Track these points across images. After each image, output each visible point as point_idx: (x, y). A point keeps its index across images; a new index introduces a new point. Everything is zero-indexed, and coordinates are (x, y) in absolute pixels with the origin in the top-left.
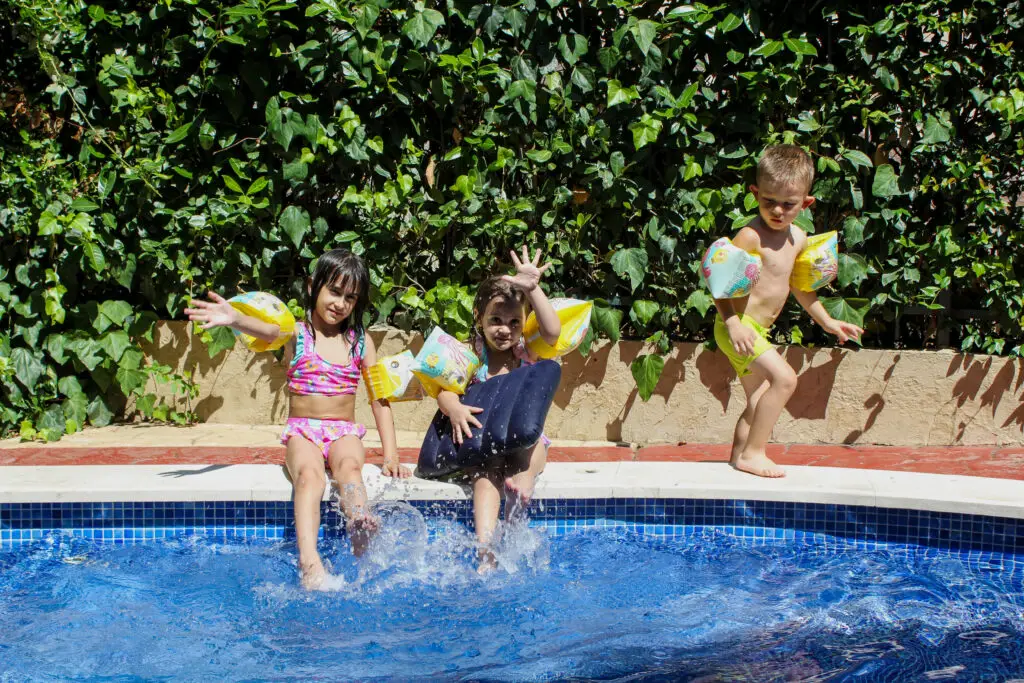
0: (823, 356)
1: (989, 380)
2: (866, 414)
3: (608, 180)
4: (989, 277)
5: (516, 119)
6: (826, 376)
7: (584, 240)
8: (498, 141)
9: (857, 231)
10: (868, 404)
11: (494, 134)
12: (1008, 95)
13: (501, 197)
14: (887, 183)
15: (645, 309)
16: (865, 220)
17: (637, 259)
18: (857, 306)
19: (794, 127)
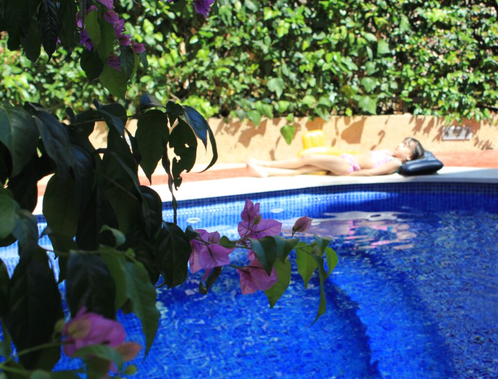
0: (358, 118)
1: (425, 125)
2: (379, 138)
3: (265, 49)
4: (425, 84)
5: (222, 24)
6: (359, 127)
7: (255, 75)
8: (215, 33)
9: (371, 69)
10: (380, 134)
11: (212, 30)
12: (432, 12)
13: (216, 58)
14: (384, 47)
15: (284, 105)
16: (375, 63)
17: (279, 83)
18: (373, 98)
19: (345, 24)
